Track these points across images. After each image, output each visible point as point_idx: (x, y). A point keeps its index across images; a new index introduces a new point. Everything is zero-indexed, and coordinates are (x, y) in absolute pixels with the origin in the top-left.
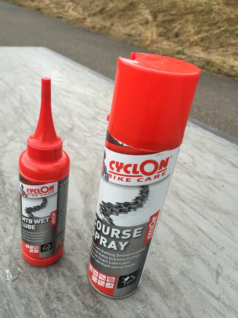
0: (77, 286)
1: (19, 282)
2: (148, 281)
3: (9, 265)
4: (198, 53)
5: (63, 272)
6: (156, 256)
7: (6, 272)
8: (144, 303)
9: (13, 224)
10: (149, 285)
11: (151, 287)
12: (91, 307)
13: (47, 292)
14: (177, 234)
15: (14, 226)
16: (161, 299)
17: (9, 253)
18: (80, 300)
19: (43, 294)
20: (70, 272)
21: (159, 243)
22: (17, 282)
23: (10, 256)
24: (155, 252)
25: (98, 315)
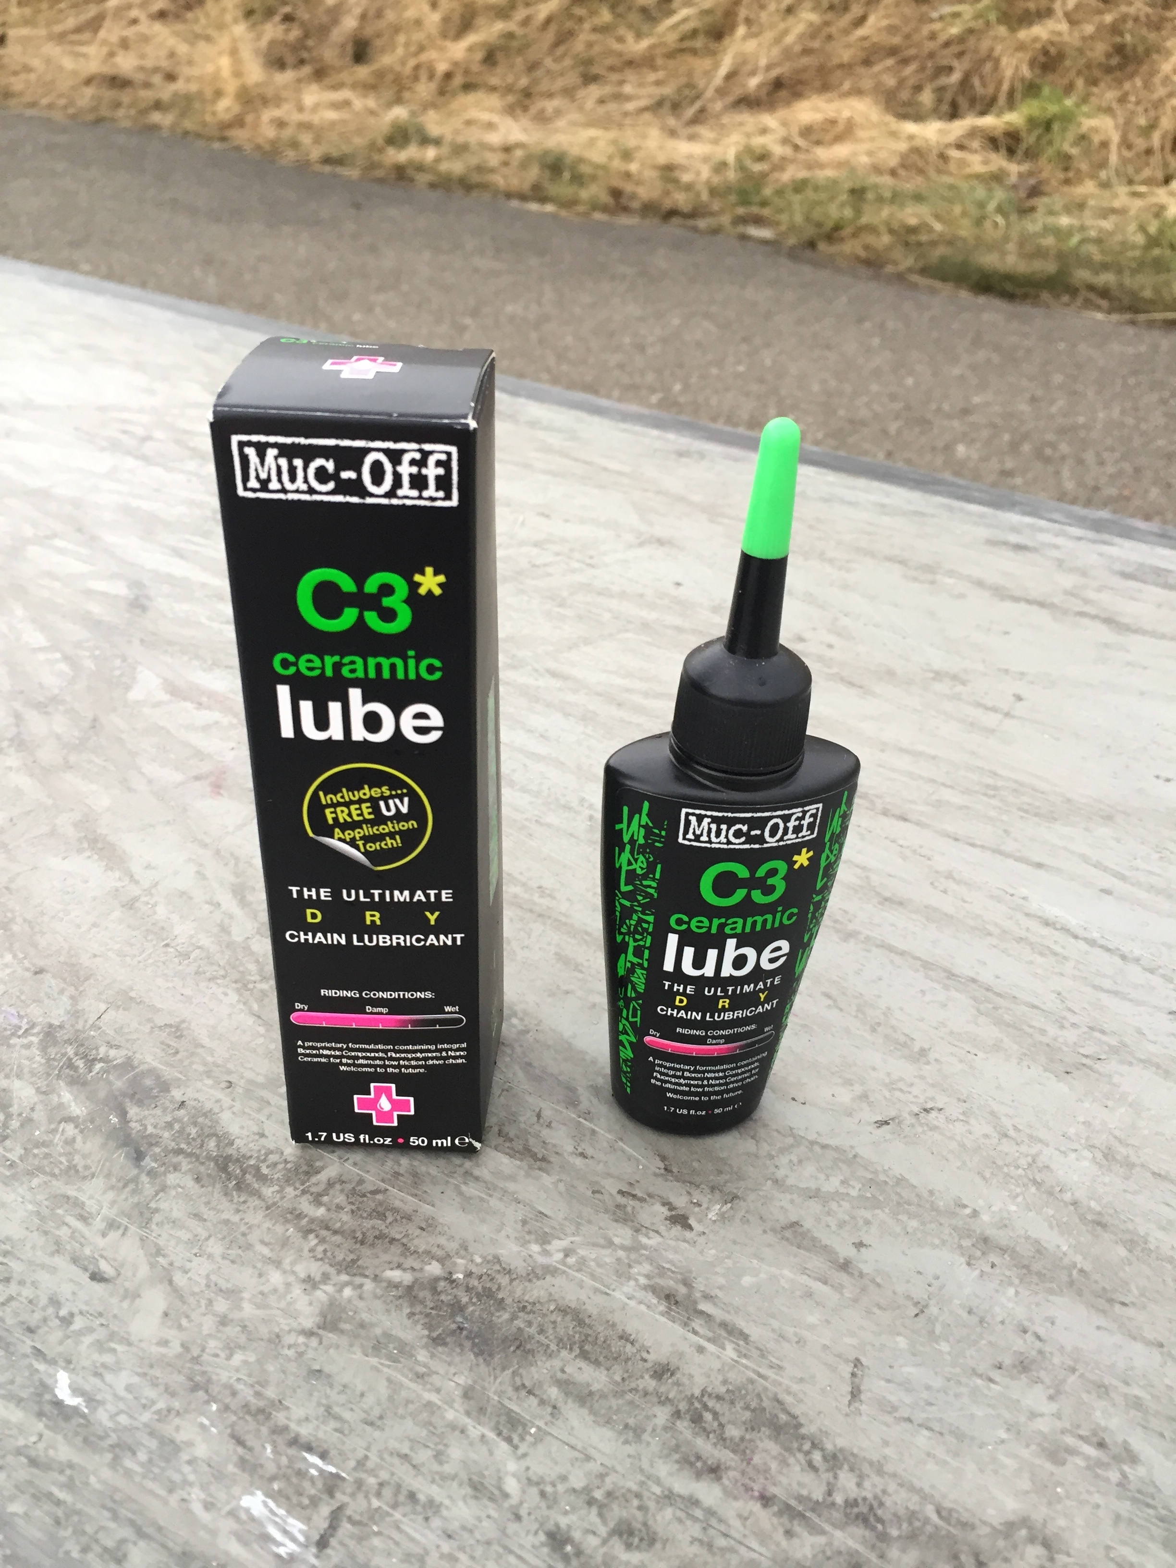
0: (683, 1425)
1: (360, 1539)
2: (993, 1258)
3: (243, 1463)
4: (490, 126)
5: (565, 1376)
6: (948, 1120)
7: (247, 1511)
8: (1042, 1374)
9: (124, 1221)
10: (1008, 1273)
11: (1021, 1280)
12: (816, 1507)
13: (550, 1526)
14: (974, 981)
15: (133, 1229)
16: (1103, 1322)
17: (201, 1394)
18: (742, 1489)
19: (533, 1547)
20: (597, 1363)
21: (923, 1052)
22: (352, 1544)
23: (218, 1410)
24: (933, 1099)
25: (873, 1529)
